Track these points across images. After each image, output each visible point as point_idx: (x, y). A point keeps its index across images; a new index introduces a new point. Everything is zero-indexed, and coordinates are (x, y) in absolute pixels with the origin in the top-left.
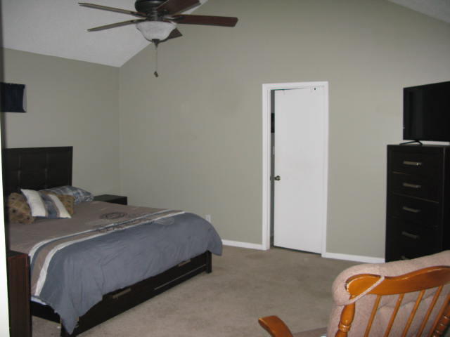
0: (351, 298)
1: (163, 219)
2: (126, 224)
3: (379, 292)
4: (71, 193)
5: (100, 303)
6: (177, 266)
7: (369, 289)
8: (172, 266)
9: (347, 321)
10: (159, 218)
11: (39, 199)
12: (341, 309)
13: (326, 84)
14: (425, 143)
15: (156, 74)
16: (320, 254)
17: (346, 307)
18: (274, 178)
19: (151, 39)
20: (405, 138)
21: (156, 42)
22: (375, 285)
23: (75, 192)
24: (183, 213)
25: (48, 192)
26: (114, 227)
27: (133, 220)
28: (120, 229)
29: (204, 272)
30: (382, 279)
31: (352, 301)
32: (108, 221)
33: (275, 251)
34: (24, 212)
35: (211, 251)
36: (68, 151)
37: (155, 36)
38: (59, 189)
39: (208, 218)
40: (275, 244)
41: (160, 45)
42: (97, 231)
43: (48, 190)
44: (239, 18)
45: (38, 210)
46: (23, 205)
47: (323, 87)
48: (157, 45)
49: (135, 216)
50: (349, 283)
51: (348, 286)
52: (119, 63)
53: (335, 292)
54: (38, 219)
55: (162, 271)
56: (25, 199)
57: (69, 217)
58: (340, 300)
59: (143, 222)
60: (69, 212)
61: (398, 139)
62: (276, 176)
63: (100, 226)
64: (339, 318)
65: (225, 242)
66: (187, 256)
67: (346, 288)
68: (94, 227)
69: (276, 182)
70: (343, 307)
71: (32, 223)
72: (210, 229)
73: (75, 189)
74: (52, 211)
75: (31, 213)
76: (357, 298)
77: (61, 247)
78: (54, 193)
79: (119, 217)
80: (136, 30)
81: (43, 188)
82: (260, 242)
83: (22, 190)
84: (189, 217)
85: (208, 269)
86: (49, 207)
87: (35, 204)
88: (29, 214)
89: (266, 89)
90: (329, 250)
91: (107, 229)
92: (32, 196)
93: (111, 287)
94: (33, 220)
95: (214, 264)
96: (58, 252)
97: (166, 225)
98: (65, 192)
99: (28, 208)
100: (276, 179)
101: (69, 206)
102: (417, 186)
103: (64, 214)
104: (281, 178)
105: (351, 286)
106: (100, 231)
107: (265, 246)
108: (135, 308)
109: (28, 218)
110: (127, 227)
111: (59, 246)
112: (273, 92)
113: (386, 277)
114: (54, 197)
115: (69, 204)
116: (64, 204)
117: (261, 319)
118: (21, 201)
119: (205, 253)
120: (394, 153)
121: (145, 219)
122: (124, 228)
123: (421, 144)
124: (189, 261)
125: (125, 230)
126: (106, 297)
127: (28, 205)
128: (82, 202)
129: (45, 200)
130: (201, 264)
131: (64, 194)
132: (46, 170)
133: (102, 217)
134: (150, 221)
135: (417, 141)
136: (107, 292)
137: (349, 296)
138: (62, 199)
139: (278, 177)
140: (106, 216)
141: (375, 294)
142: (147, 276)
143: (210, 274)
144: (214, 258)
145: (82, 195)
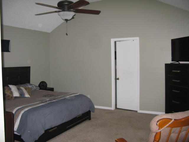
0: (159, 129)
1: (70, 97)
2: (54, 99)
3: (172, 126)
4: (30, 87)
5: (43, 134)
6: (76, 117)
7: (167, 125)
8: (75, 117)
9: (157, 140)
10: (68, 97)
11: (17, 89)
12: (154, 134)
13: (138, 38)
14: (181, 62)
15: (67, 34)
16: (137, 111)
17: (157, 133)
18: (116, 79)
19: (64, 19)
20: (172, 60)
21: (67, 20)
22: (170, 123)
23: (31, 86)
24: (78, 94)
25: (20, 86)
26: (49, 101)
27: (57, 97)
28: (52, 101)
29: (88, 120)
30: (173, 120)
31: (160, 131)
32: (46, 98)
33: (117, 110)
34: (10, 94)
35: (90, 110)
36: (28, 68)
37: (66, 18)
38: (24, 85)
39: (89, 96)
40: (118, 107)
41: (68, 22)
42: (41, 102)
43: (20, 85)
44: (101, 11)
45: (16, 94)
46: (9, 92)
47: (137, 40)
48: (67, 22)
49: (58, 96)
50: (159, 122)
51: (158, 124)
52: (50, 31)
53: (152, 127)
54: (16, 97)
55: (70, 119)
56: (10, 89)
57: (29, 97)
58: (154, 130)
59: (61, 98)
60: (29, 94)
61: (169, 61)
62: (117, 78)
63: (43, 100)
64: (154, 138)
65: (96, 107)
66: (81, 112)
67: (157, 125)
68: (40, 101)
69: (117, 80)
70: (155, 133)
71: (13, 99)
72: (90, 101)
73: (31, 85)
74: (22, 94)
75: (13, 95)
76: (162, 129)
77: (26, 109)
78: (23, 87)
79: (51, 96)
80: (58, 15)
81: (18, 85)
82: (111, 106)
83: (9, 85)
84: (81, 96)
85: (89, 118)
86: (20, 92)
87: (15, 91)
88: (12, 96)
89: (113, 41)
90: (140, 109)
91: (46, 101)
92: (13, 88)
93: (48, 127)
94: (13, 98)
95: (92, 116)
96: (25, 112)
97: (71, 99)
98: (27, 86)
99: (12, 93)
100: (117, 79)
101: (29, 92)
102: (179, 81)
103: (27, 95)
104: (119, 79)
105: (159, 124)
106: (43, 102)
107: (113, 108)
108: (59, 136)
109: (12, 97)
110: (55, 101)
111: (25, 109)
112: (115, 42)
113: (174, 120)
114: (22, 88)
115: (29, 91)
116: (27, 91)
117: (116, 139)
118: (8, 90)
119: (88, 111)
120: (168, 67)
121: (62, 97)
122: (53, 101)
123: (179, 63)
124: (81, 115)
125: (54, 102)
126: (46, 131)
127: (12, 92)
128: (35, 90)
129: (19, 89)
130: (86, 116)
131: (27, 87)
132: (19, 77)
133: (43, 96)
134: (65, 98)
135: (178, 62)
136: (46, 129)
137: (158, 128)
138: (26, 89)
139: (118, 78)
140: (45, 96)
141: (169, 127)
142: (64, 122)
143: (90, 120)
144: (92, 113)
145: (34, 87)
